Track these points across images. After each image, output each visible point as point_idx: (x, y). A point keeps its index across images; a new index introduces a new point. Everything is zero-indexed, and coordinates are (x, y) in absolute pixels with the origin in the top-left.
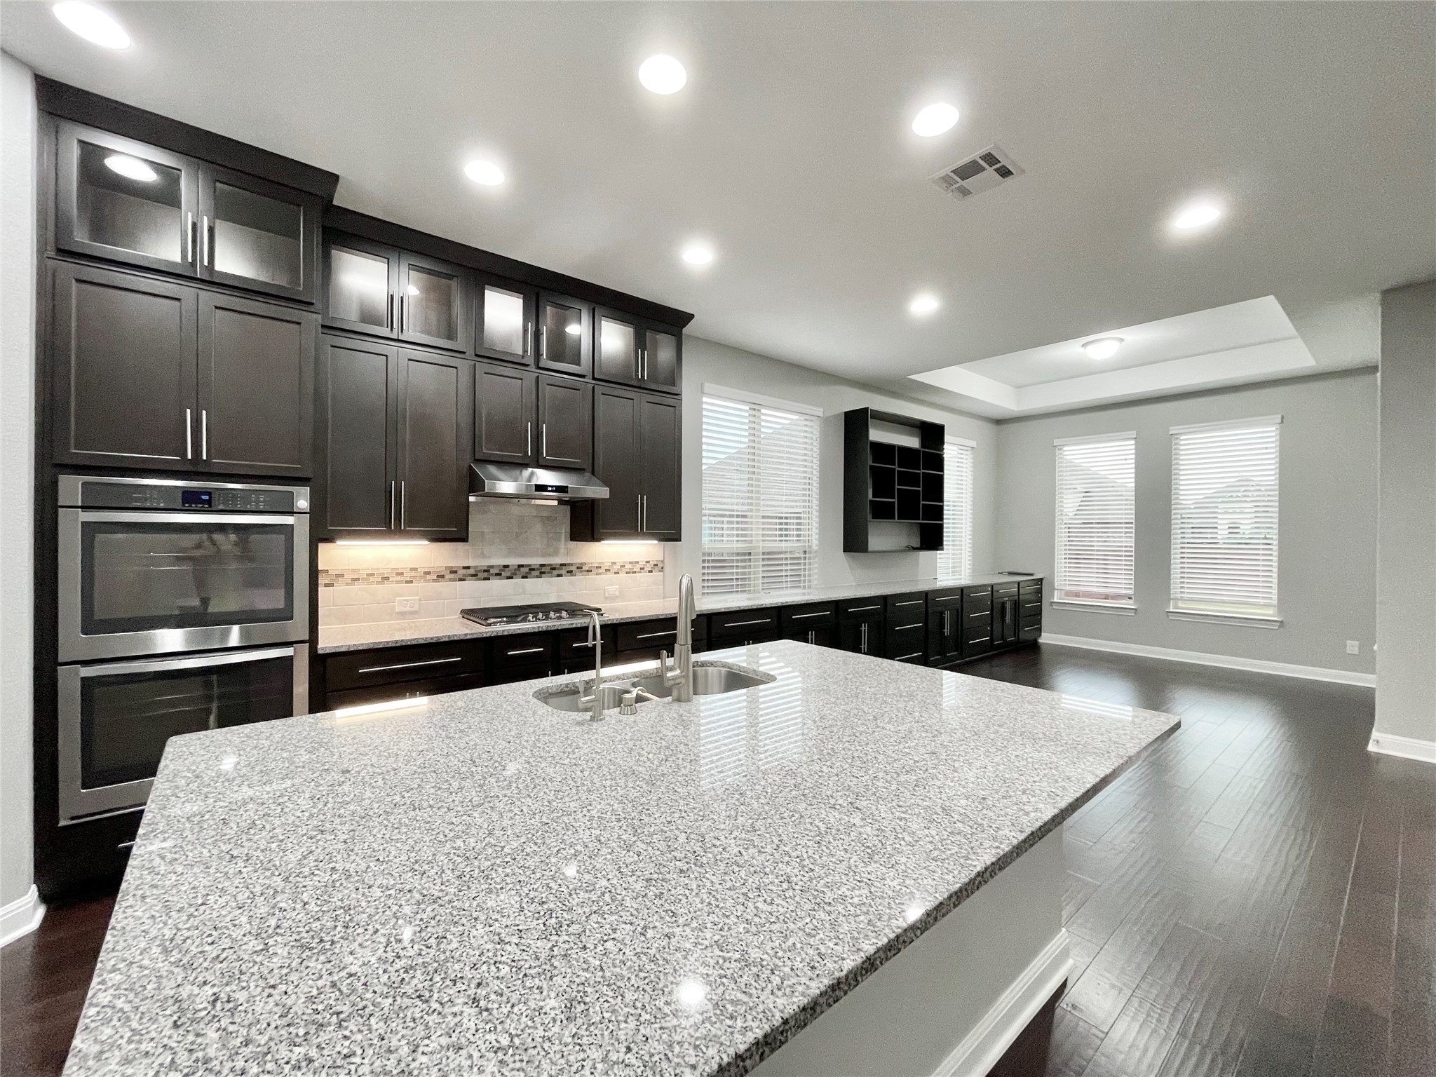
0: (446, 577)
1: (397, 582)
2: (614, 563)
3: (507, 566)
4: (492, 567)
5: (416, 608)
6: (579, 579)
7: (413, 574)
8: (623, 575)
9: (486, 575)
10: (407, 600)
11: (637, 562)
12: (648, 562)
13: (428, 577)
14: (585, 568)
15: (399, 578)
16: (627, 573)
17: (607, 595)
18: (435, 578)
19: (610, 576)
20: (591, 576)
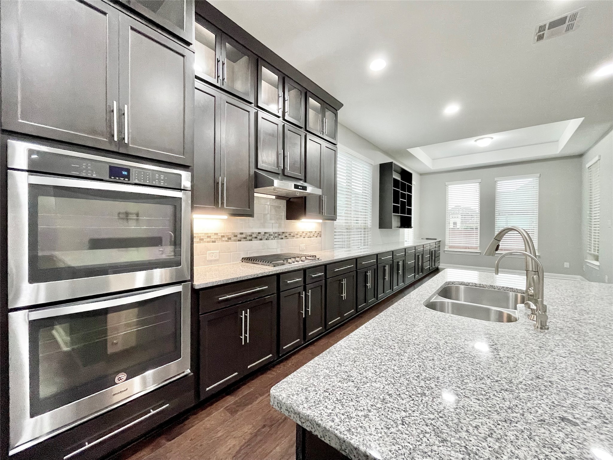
0: (232, 239)
1: (208, 242)
2: (303, 232)
3: (259, 233)
4: (253, 233)
5: (217, 258)
6: (290, 240)
7: (216, 237)
8: (306, 238)
9: (250, 238)
10: (213, 253)
11: (312, 232)
12: (316, 232)
13: (223, 239)
14: (292, 235)
15: (209, 239)
16: (308, 237)
17: (301, 249)
18: (227, 239)
19: (302, 239)
20: (295, 239)
